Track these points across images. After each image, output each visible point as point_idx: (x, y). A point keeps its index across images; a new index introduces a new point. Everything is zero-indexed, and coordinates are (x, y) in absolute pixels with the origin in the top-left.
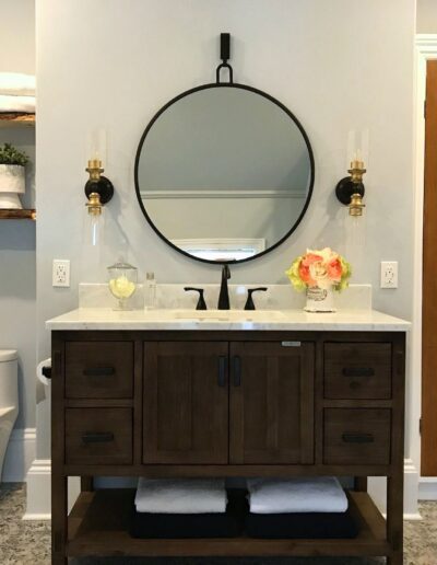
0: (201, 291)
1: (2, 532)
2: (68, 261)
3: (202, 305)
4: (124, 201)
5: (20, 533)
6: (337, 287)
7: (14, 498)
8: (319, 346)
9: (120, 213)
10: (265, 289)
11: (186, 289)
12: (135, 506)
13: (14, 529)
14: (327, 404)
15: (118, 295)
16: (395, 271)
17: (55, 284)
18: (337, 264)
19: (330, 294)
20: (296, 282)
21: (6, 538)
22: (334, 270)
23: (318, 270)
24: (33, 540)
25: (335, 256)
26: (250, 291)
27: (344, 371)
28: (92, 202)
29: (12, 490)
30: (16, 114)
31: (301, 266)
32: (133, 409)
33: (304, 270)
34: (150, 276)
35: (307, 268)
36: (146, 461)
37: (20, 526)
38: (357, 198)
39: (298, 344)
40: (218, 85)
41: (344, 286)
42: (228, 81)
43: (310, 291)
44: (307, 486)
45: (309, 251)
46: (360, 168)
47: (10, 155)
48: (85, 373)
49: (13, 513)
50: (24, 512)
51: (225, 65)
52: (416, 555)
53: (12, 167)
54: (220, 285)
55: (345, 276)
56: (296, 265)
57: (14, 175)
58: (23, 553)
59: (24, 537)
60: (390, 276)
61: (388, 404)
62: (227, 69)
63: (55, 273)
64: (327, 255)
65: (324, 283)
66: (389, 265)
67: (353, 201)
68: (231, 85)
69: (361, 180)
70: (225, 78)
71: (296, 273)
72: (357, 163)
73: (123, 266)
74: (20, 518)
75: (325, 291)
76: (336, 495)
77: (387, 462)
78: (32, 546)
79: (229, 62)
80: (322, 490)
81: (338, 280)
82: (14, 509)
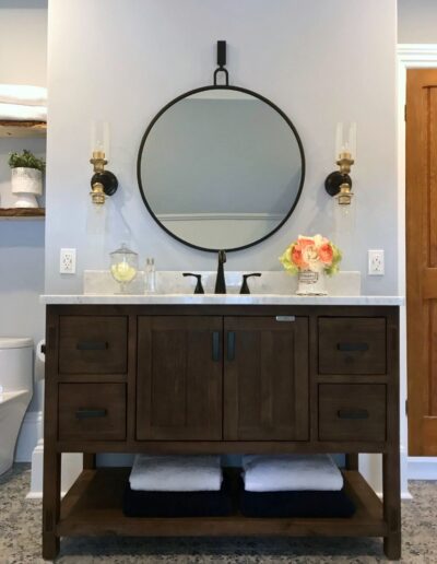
0: (199, 277)
1: (4, 511)
2: (74, 250)
3: (199, 290)
4: (127, 194)
5: (22, 510)
6: (328, 271)
7: (23, 477)
8: (313, 320)
9: (123, 204)
10: (259, 275)
11: (185, 275)
12: (129, 484)
13: (16, 507)
14: (321, 379)
15: (119, 279)
16: (382, 259)
17: (62, 271)
18: (328, 249)
19: (321, 277)
20: (288, 266)
21: (7, 515)
22: (325, 254)
23: (310, 253)
24: (32, 519)
25: (326, 241)
26: (245, 277)
27: (338, 347)
28: (96, 191)
29: (24, 470)
30: (33, 122)
31: (294, 250)
32: (126, 384)
33: (296, 253)
34: (150, 262)
35: (299, 252)
36: (138, 438)
37: (22, 504)
38: (345, 187)
39: (292, 319)
40: (215, 87)
41: (335, 270)
42: (224, 83)
43: (302, 274)
44: (301, 463)
45: (300, 237)
46: (348, 158)
47: (28, 158)
48: (78, 347)
49: (19, 491)
50: (29, 491)
51: (221, 69)
52: (411, 534)
53: (29, 169)
54: (216, 272)
55: (336, 260)
56: (289, 250)
57: (30, 176)
58: (19, 531)
59: (24, 515)
60: (377, 263)
61: (383, 379)
62: (223, 73)
63: (61, 261)
64: (319, 240)
65: (315, 266)
66: (376, 254)
67: (342, 190)
68: (227, 87)
69: (349, 171)
70: (221, 81)
71: (288, 258)
72: (345, 155)
73: (125, 251)
74: (24, 496)
75: (317, 273)
76: (332, 472)
77: (383, 438)
78: (30, 524)
79: (225, 67)
80: (317, 467)
81: (329, 263)
82: (21, 487)
